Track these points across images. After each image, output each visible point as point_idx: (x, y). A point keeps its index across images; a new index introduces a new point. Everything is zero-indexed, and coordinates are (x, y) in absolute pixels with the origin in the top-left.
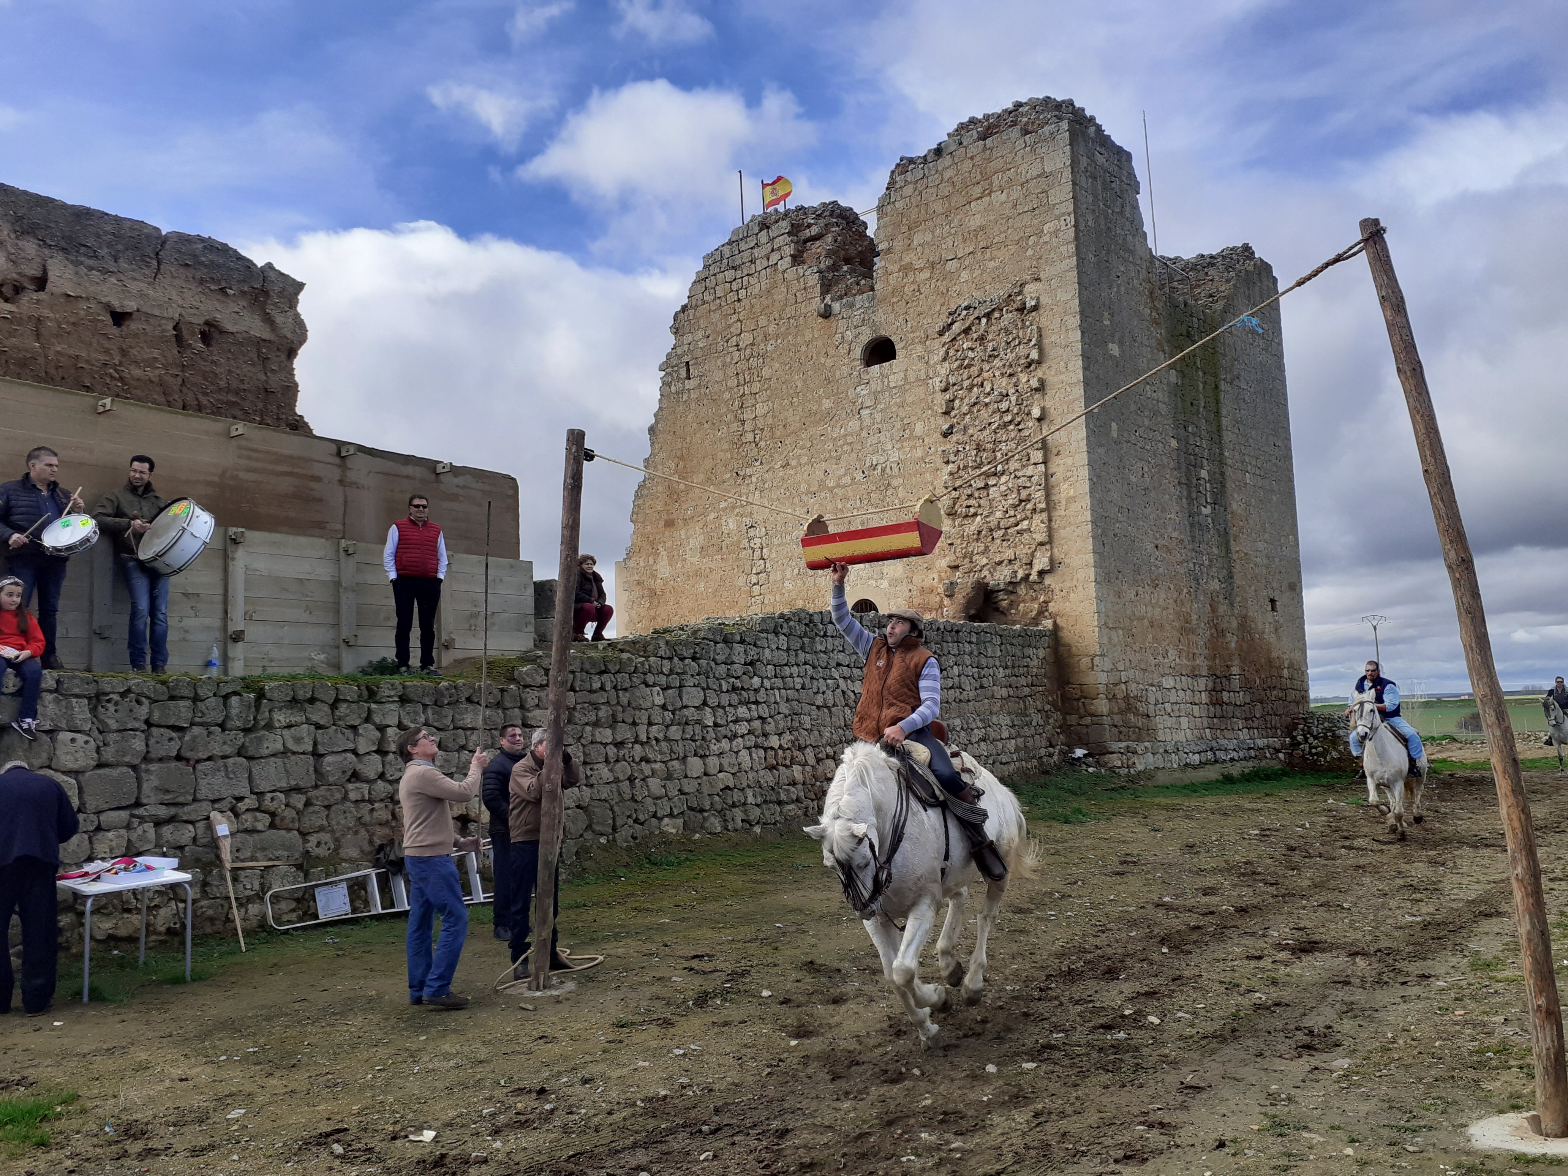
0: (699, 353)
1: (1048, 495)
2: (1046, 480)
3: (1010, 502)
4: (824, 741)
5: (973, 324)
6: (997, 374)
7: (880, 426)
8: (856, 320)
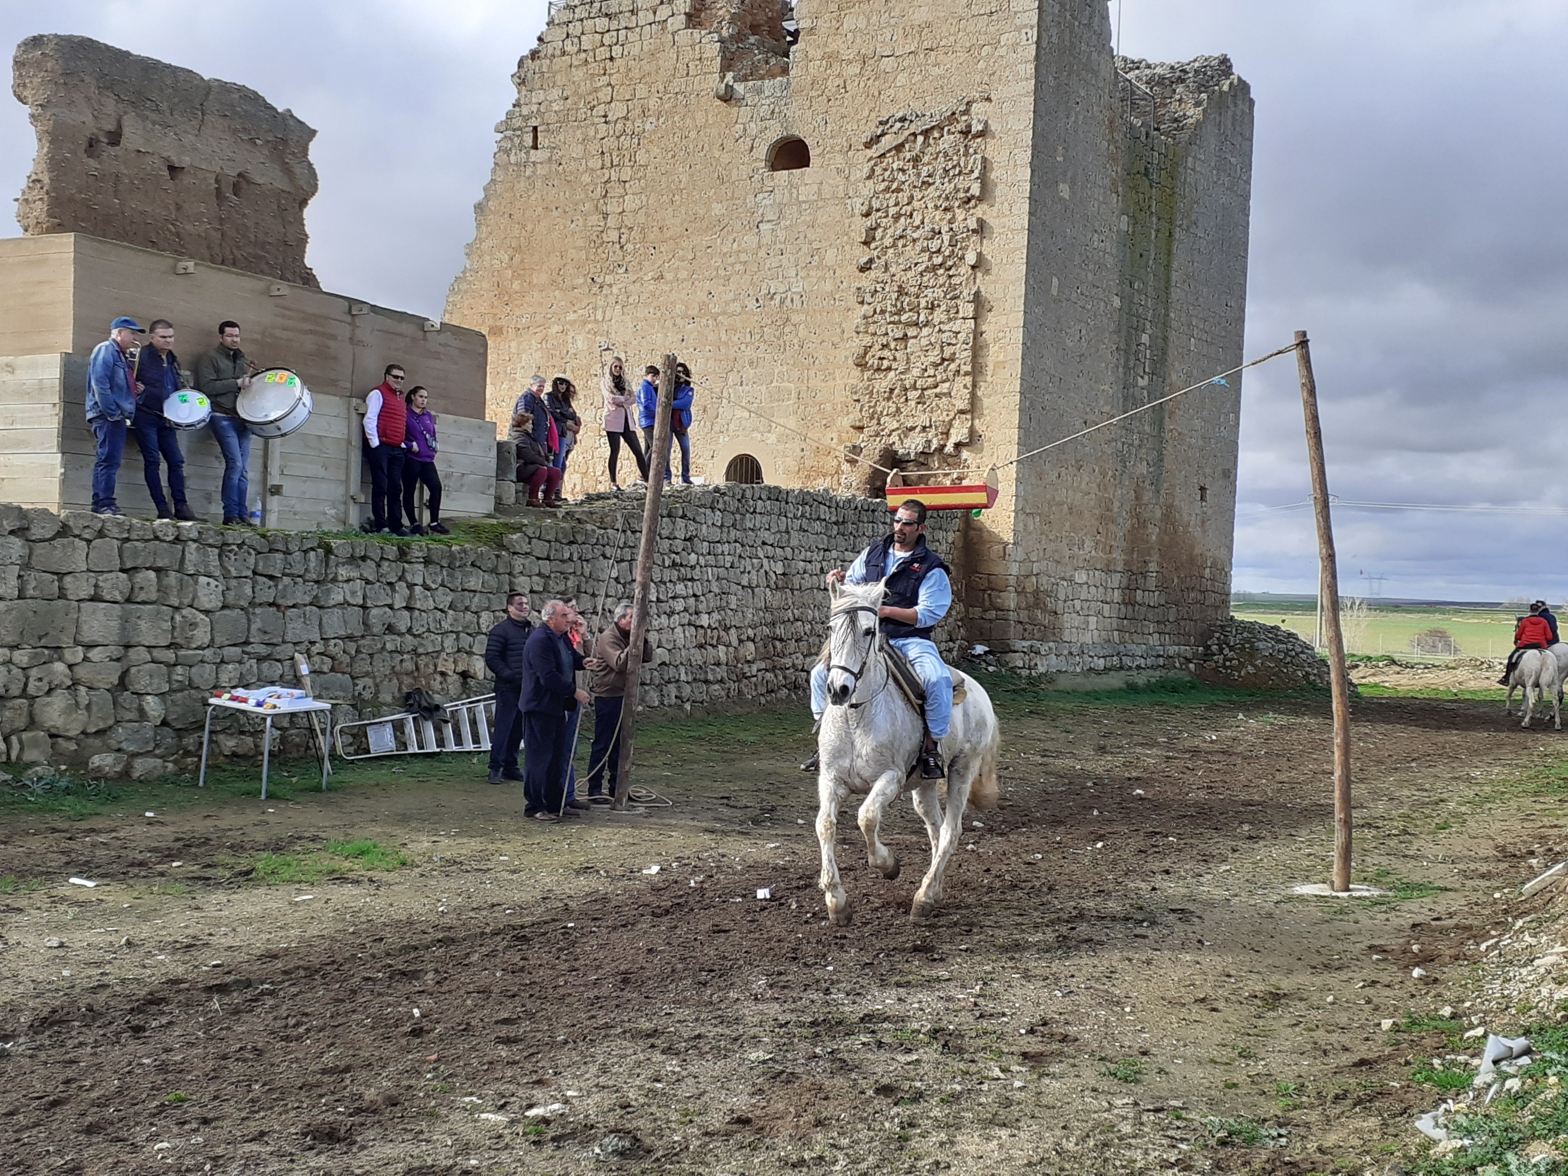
0: (553, 118)
1: (975, 357)
2: (975, 338)
3: (932, 359)
4: (746, 623)
5: (906, 140)
6: (931, 205)
7: (782, 246)
8: (764, 111)
